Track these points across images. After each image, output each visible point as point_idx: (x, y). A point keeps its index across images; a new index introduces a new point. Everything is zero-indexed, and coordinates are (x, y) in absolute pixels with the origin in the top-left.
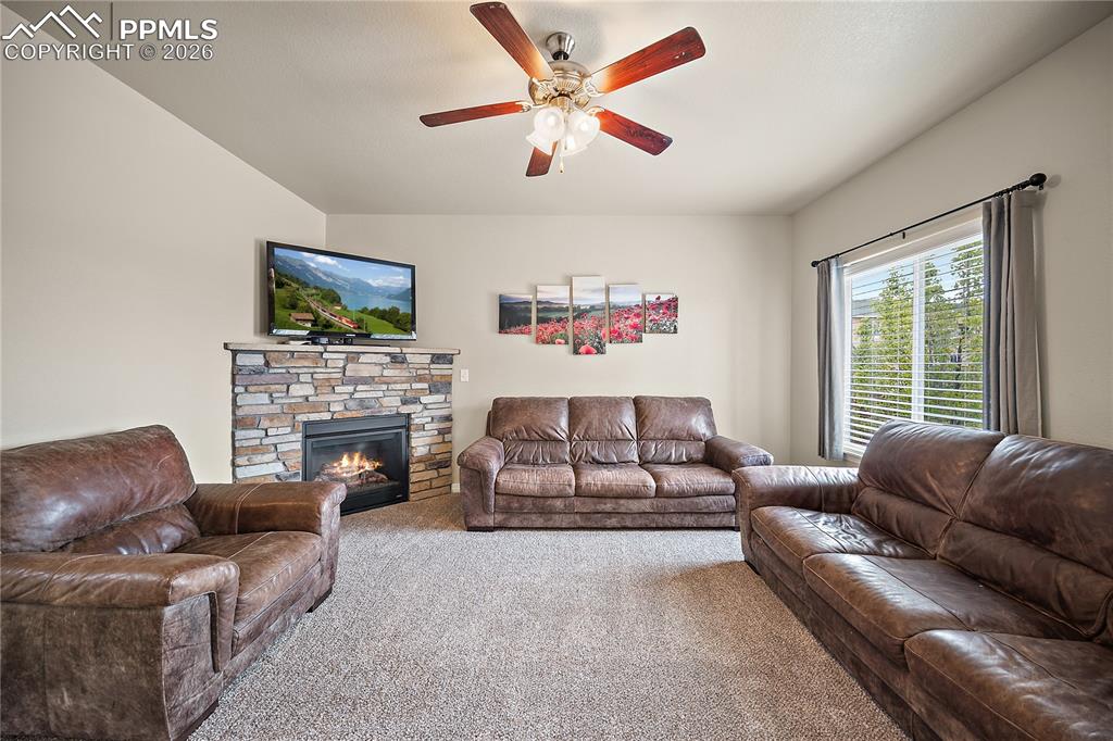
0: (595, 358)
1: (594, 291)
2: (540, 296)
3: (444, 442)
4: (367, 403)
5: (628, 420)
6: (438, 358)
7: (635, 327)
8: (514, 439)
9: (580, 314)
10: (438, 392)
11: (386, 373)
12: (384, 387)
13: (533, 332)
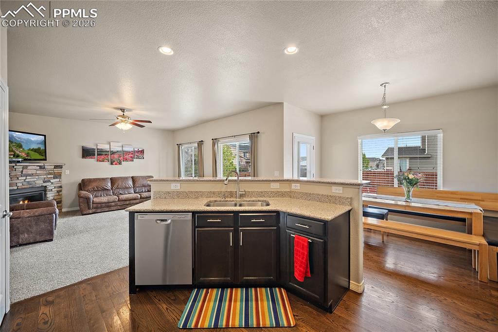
0: (118, 166)
1: (118, 147)
2: (98, 147)
3: (59, 195)
4: (30, 183)
5: (130, 183)
6: (56, 167)
7: (131, 157)
8: (92, 191)
9: (113, 153)
10: (57, 178)
11: (38, 172)
12: (37, 177)
13: (96, 158)
